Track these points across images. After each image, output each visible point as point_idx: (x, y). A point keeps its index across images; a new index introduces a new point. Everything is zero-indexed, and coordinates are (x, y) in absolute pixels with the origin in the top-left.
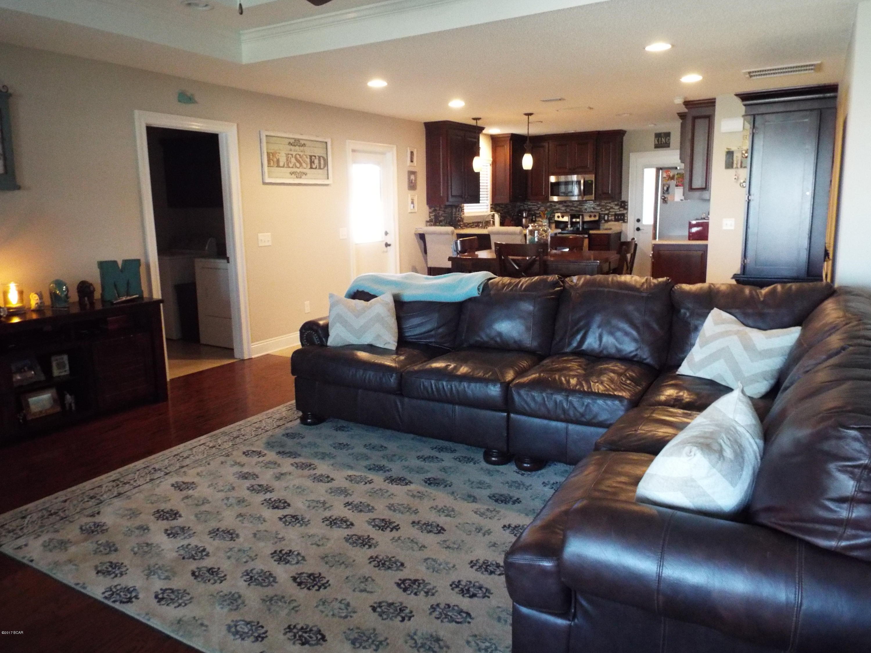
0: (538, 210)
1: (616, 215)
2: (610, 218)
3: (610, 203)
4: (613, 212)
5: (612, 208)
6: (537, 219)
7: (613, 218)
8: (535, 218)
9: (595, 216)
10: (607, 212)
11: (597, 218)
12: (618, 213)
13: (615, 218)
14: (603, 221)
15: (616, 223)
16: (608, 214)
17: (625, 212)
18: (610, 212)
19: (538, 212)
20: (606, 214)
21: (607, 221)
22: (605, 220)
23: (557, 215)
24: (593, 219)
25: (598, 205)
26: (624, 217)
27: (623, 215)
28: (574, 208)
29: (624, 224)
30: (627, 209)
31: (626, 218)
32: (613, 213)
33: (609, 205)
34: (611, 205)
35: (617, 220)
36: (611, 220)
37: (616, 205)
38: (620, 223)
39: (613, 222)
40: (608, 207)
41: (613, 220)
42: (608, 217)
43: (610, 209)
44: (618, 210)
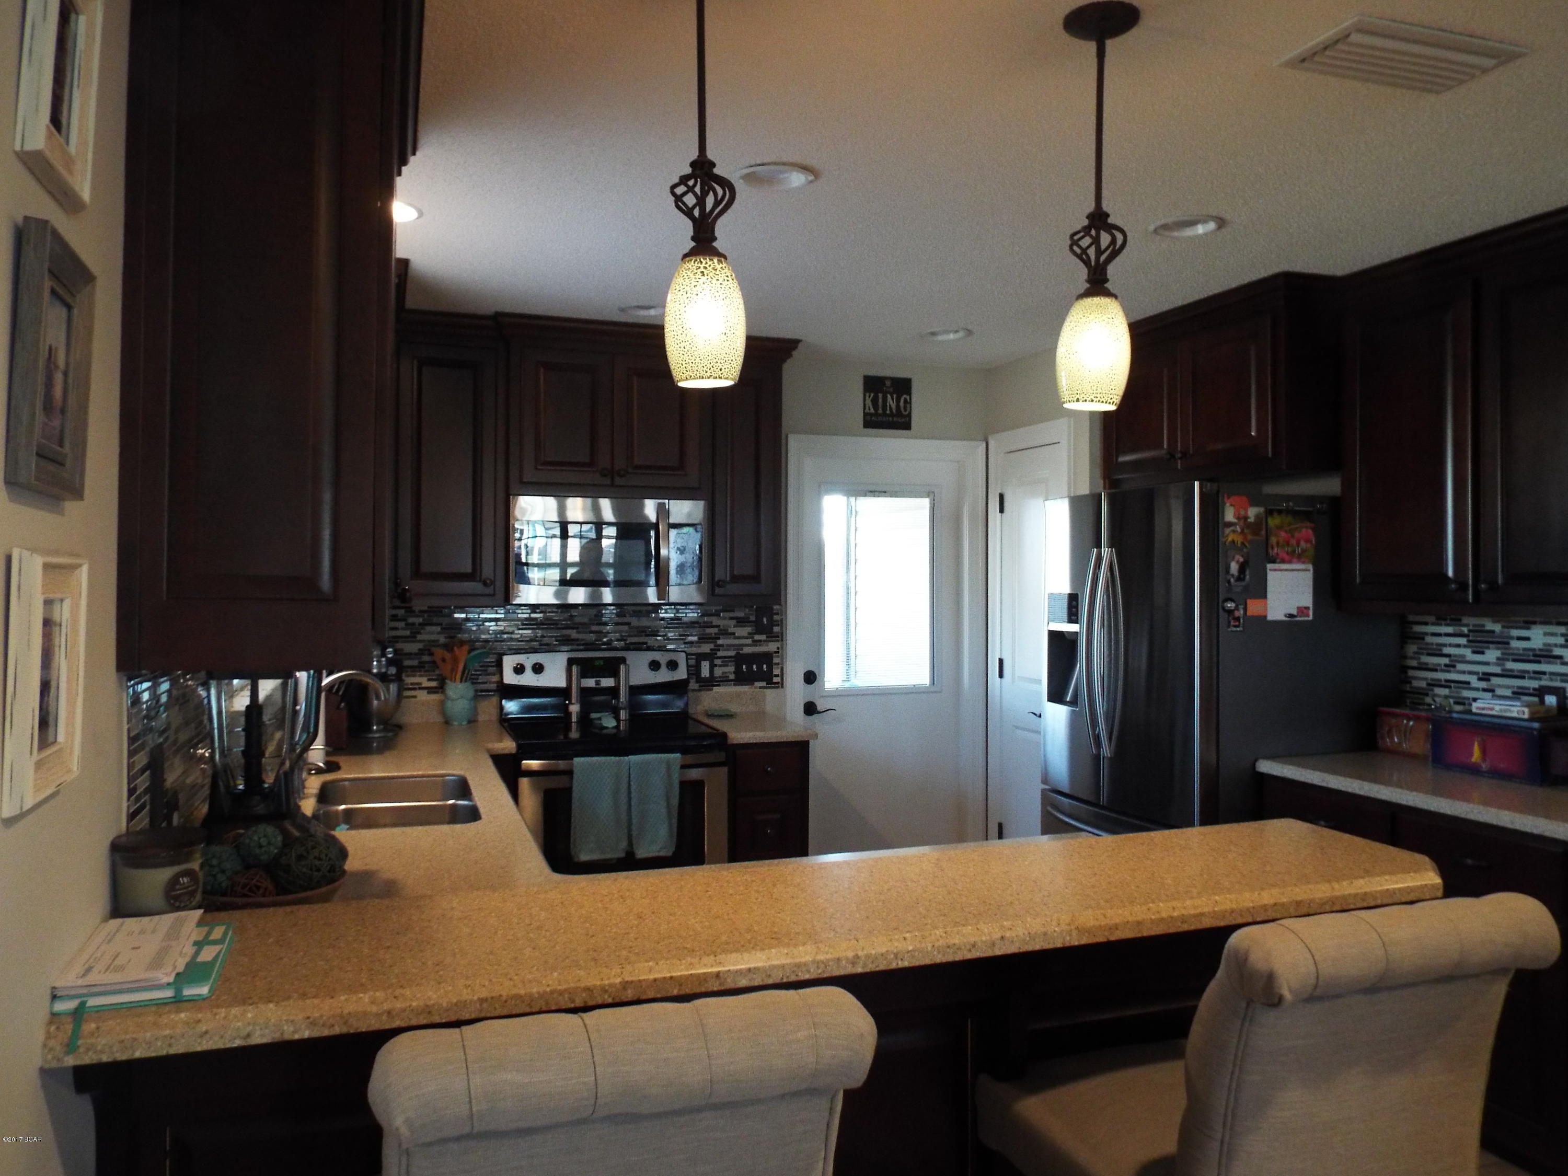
1: (740, 659)
2: (718, 672)
4: (729, 647)
5: (725, 633)
7: (730, 669)
9: (673, 665)
10: (705, 648)
11: (681, 673)
12: (747, 650)
13: (738, 671)
15: (745, 688)
16: (710, 657)
17: (772, 647)
18: (718, 647)
19: (408, 648)
21: (709, 683)
22: (699, 680)
23: (509, 662)
24: (663, 676)
26: (771, 666)
27: (767, 657)
29: (770, 693)
30: (780, 637)
31: (776, 671)
32: (732, 653)
33: (716, 620)
35: (742, 679)
36: (724, 680)
37: (741, 622)
38: (756, 688)
39: (730, 685)
40: (709, 631)
41: (732, 677)
42: (712, 666)
43: (719, 638)
44: (749, 641)
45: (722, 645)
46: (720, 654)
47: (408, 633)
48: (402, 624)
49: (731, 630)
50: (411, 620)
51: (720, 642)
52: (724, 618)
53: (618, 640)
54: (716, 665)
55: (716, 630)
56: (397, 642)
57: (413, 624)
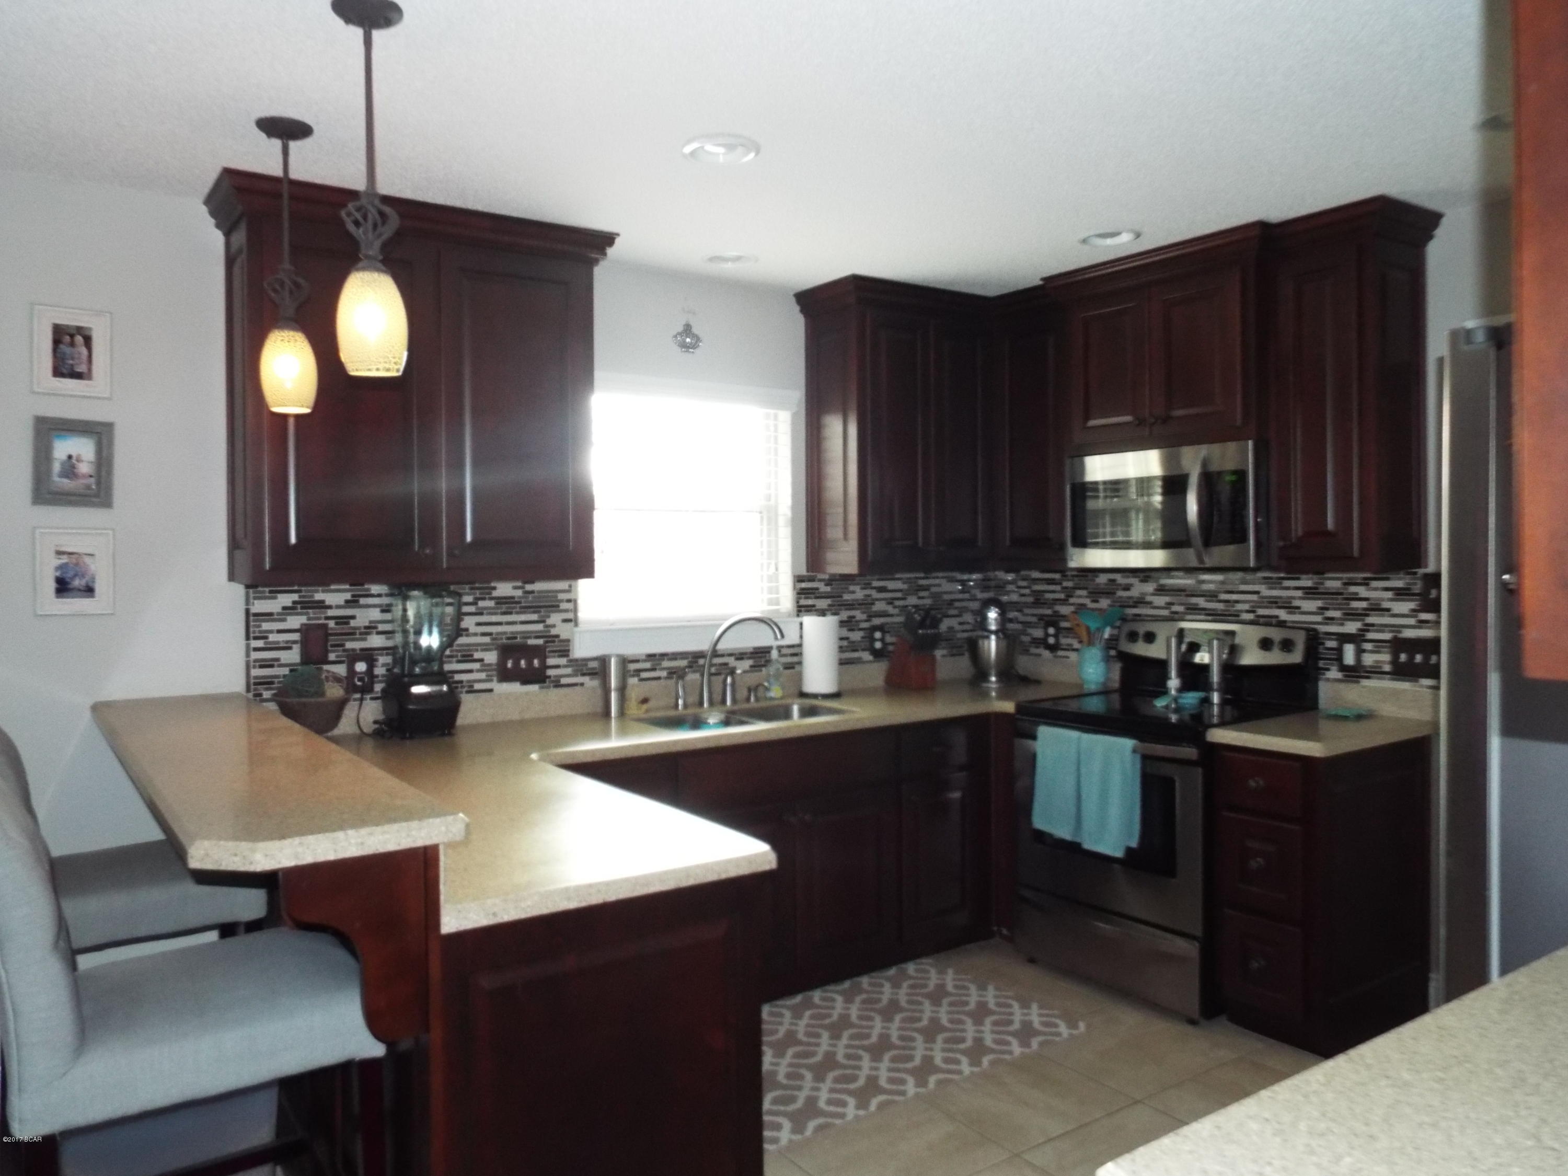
0: (1064, 602)
1: (1398, 645)
2: (1368, 660)
3: (1365, 583)
4: (1382, 628)
5: (1376, 608)
6: (1064, 641)
7: (1385, 657)
8: (1056, 636)
9: (1287, 645)
10: (1352, 627)
11: (1296, 657)
12: (1409, 634)
13: (1395, 662)
14: (1334, 673)
15: (1405, 685)
16: (1356, 639)
18: (1368, 627)
19: (1065, 610)
20: (1345, 638)
21: (1354, 673)
22: (1344, 668)
24: (1275, 658)
25: (1310, 593)
28: (1201, 602)
32: (1387, 636)
33: (1362, 591)
34: (1373, 594)
35: (1401, 672)
36: (1375, 672)
37: (1401, 594)
38: (1422, 686)
39: (1384, 679)
40: (1355, 604)
41: (1387, 668)
42: (1360, 652)
43: (1367, 615)
44: (1412, 621)
45: (1373, 625)
46: (1370, 636)
47: (1062, 596)
48: (1058, 588)
49: (1386, 605)
50: (1065, 584)
51: (1370, 620)
52: (1376, 589)
53: (1248, 612)
54: (1364, 651)
55: (1364, 604)
56: (1056, 604)
57: (1066, 588)
